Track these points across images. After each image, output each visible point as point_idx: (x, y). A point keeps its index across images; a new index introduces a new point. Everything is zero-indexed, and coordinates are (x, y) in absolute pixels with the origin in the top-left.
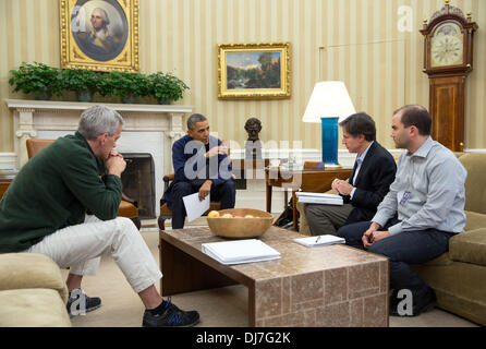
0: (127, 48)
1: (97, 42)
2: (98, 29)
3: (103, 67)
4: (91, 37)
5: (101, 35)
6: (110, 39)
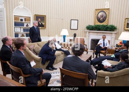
0: (106, 20)
1: (101, 20)
2: (101, 17)
3: (101, 24)
4: (100, 19)
5: (101, 18)
6: (103, 19)
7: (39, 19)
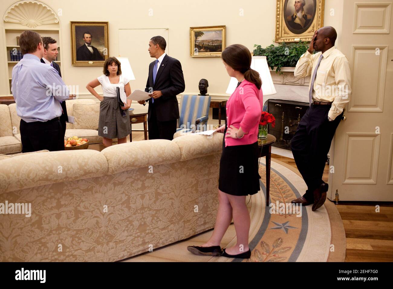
3: (298, 38)
4: (294, 18)
5: (299, 15)
6: (305, 17)
7: (87, 35)
